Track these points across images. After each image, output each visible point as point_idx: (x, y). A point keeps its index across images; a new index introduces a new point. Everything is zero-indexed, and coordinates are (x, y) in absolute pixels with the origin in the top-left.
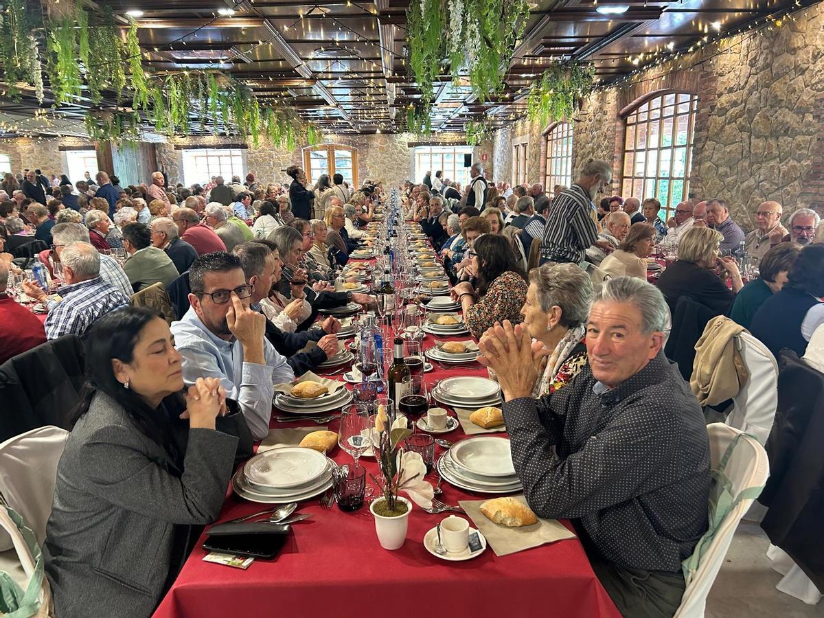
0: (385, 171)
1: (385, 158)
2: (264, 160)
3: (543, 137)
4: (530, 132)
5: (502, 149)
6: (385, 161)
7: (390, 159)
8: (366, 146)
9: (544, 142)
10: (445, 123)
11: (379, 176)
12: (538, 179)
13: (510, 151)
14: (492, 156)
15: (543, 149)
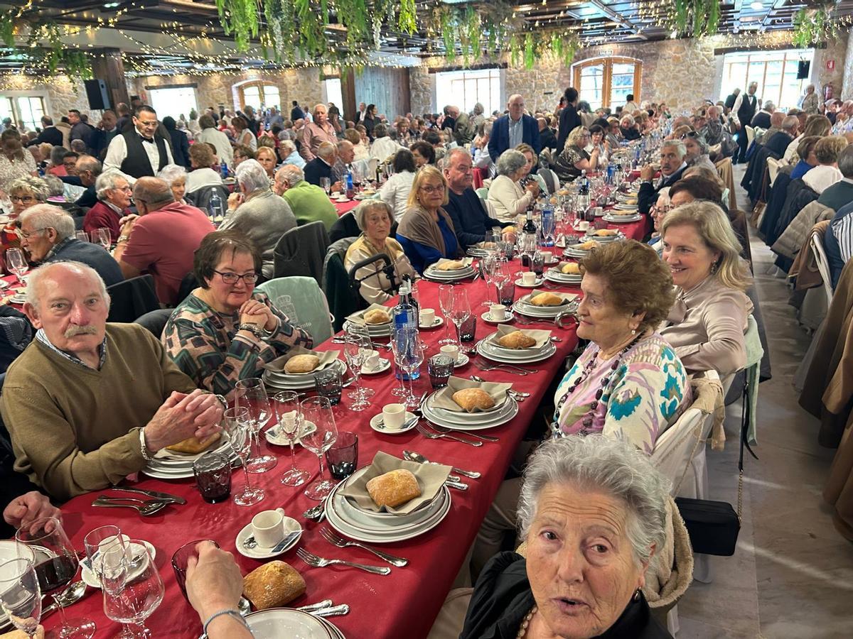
0: (677, 89)
1: (679, 72)
2: (525, 81)
6: (680, 75)
7: (686, 73)
8: (655, 56)
10: (769, 17)
11: (668, 96)
14: (844, 63)
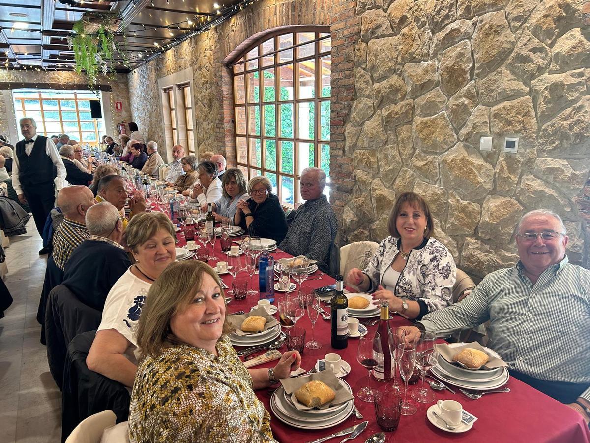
3: (224, 69)
4: (193, 64)
5: (143, 94)
9: (226, 79)
12: (221, 139)
13: (157, 97)
14: (130, 105)
15: (225, 89)
